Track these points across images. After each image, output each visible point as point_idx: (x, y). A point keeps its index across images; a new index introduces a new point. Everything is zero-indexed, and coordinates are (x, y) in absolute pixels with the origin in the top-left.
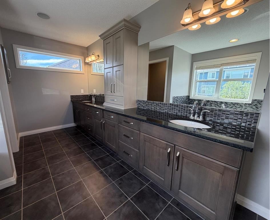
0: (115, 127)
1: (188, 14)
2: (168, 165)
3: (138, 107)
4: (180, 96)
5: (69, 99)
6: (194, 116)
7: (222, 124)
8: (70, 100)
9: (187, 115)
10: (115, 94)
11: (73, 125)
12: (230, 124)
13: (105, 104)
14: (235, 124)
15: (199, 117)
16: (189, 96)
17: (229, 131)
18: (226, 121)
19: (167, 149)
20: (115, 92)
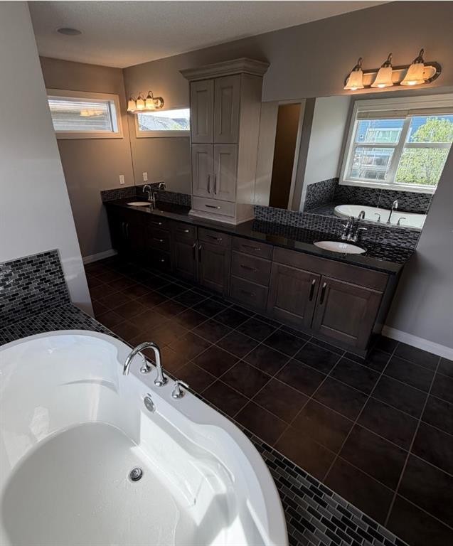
0: (224, 255)
1: (356, 79)
2: (311, 300)
3: (256, 217)
4: (320, 181)
5: (99, 200)
6: (347, 235)
7: (380, 245)
8: (101, 202)
9: (336, 233)
10: (215, 196)
11: (110, 253)
12: (389, 245)
13: (192, 213)
14: (394, 244)
15: (352, 236)
16: (337, 180)
17: (386, 253)
18: (385, 241)
19: (310, 281)
20: (217, 192)
